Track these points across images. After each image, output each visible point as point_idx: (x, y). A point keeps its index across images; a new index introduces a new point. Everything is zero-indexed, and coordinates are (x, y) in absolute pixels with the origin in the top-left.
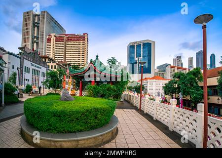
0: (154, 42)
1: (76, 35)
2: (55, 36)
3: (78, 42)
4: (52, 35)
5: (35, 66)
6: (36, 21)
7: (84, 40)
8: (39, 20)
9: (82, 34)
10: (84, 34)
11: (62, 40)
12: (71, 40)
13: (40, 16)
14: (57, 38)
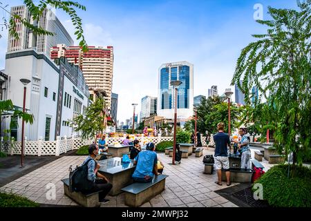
1: (97, 47)
2: (63, 48)
3: (100, 59)
4: (59, 46)
5: (78, 93)
7: (109, 56)
9: (105, 48)
10: (108, 47)
11: (76, 56)
12: (90, 56)
14: (67, 52)
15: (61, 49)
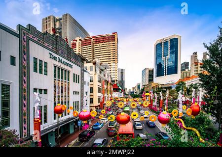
0: (180, 37)
1: (104, 35)
2: (80, 40)
3: (107, 43)
4: (77, 39)
5: (60, 61)
6: (57, 27)
7: (114, 40)
8: (60, 25)
9: (111, 34)
10: (113, 33)
11: (90, 43)
12: (99, 42)
13: (62, 21)
14: (83, 42)
15: (78, 41)
